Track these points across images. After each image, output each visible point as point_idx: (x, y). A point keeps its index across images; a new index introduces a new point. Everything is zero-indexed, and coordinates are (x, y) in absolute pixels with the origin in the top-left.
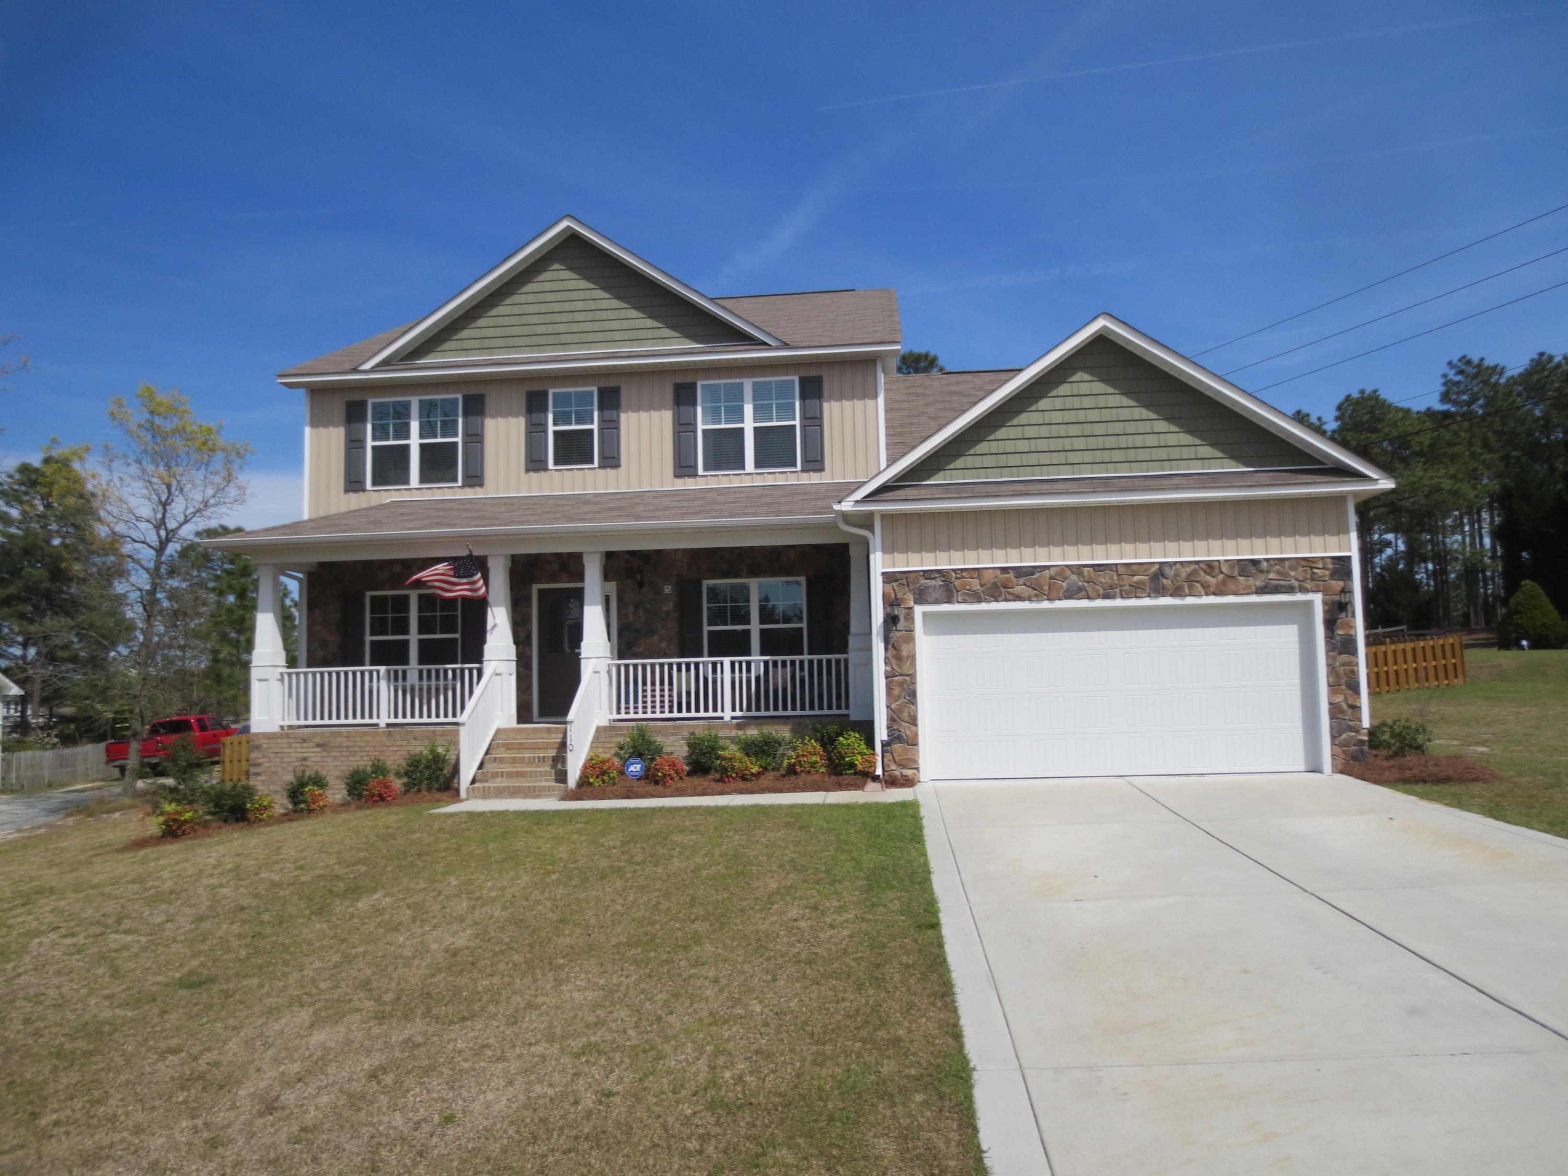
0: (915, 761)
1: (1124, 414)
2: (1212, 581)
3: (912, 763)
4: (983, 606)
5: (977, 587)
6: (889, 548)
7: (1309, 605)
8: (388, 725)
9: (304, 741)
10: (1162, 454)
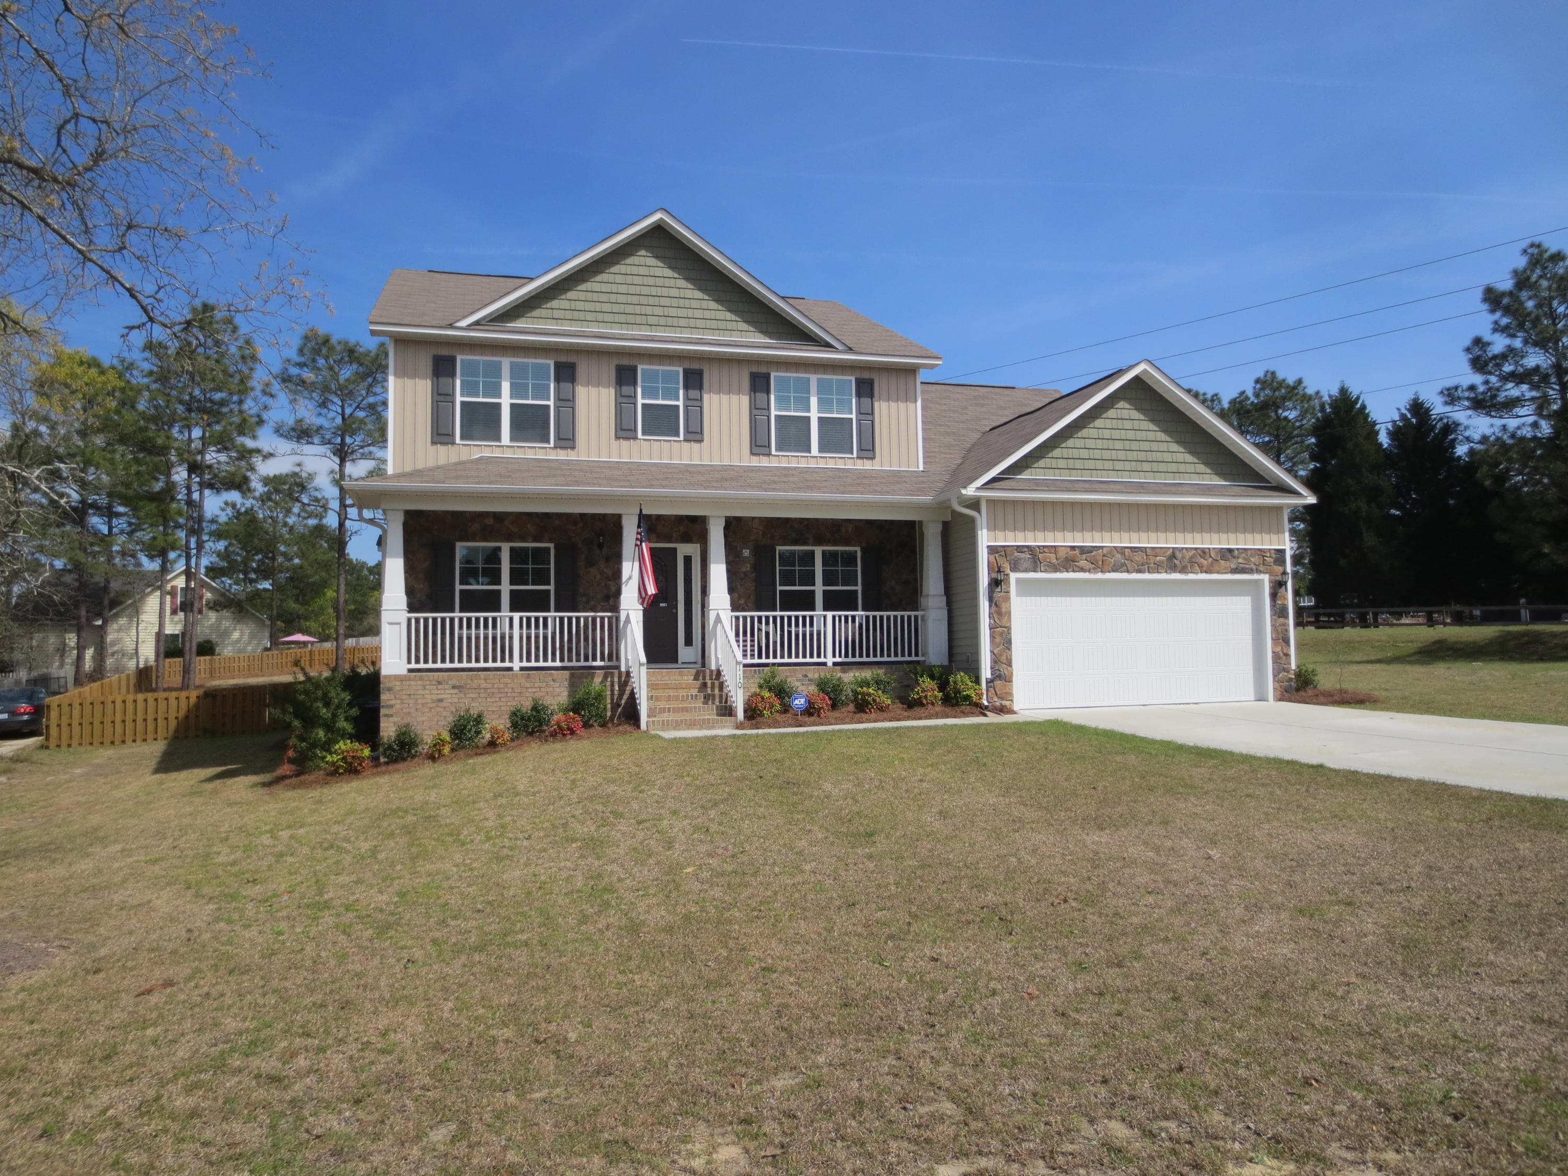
0: (1011, 694)
1: (1151, 436)
2: (1205, 562)
3: (1009, 696)
4: (1058, 575)
5: (1054, 561)
6: (993, 527)
7: (1258, 583)
8: (522, 669)
9: (439, 683)
10: (1174, 467)
